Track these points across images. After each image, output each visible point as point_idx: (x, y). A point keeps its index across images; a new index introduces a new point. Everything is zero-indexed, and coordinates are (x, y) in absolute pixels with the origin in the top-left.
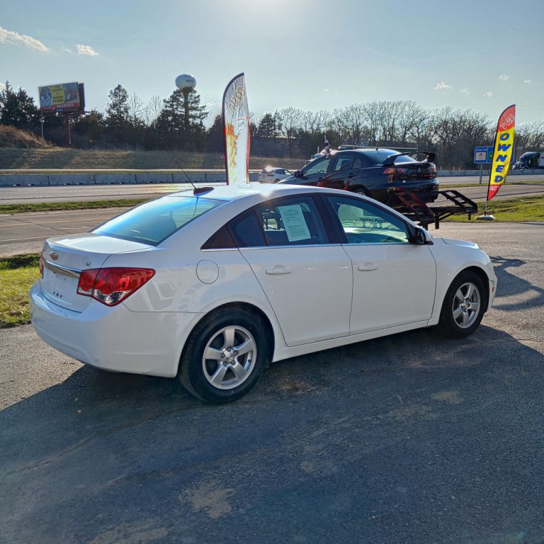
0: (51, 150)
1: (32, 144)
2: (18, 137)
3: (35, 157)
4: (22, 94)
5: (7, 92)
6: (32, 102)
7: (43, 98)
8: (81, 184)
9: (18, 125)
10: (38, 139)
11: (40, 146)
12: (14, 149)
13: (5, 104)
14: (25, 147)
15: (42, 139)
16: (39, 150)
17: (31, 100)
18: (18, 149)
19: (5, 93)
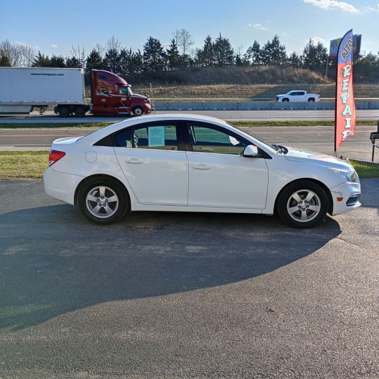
0: (329, 85)
1: (318, 81)
2: (310, 76)
3: (317, 90)
4: (320, 47)
5: (310, 46)
6: (325, 52)
7: (332, 48)
8: (326, 109)
9: (312, 69)
10: (323, 78)
11: (323, 82)
12: (306, 85)
13: (307, 55)
14: (313, 83)
15: (326, 77)
16: (321, 85)
17: (325, 50)
18: (308, 85)
19: (308, 47)
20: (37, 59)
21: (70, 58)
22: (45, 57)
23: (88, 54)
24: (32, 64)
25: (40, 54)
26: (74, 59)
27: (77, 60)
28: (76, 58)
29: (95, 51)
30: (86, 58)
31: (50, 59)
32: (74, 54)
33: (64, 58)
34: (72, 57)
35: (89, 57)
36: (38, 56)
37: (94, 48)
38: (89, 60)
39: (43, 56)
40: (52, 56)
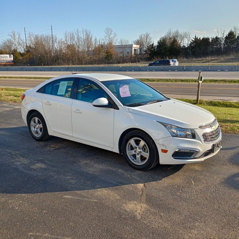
20: (194, 40)
21: (214, 37)
22: (198, 38)
23: (226, 34)
24: (190, 43)
25: (195, 36)
26: (217, 38)
27: (219, 38)
28: (218, 37)
29: (232, 31)
30: (225, 36)
31: (201, 39)
32: (218, 34)
33: (210, 37)
34: (216, 37)
35: (227, 35)
36: (194, 38)
37: (231, 29)
38: (226, 38)
39: (197, 38)
40: (203, 37)
